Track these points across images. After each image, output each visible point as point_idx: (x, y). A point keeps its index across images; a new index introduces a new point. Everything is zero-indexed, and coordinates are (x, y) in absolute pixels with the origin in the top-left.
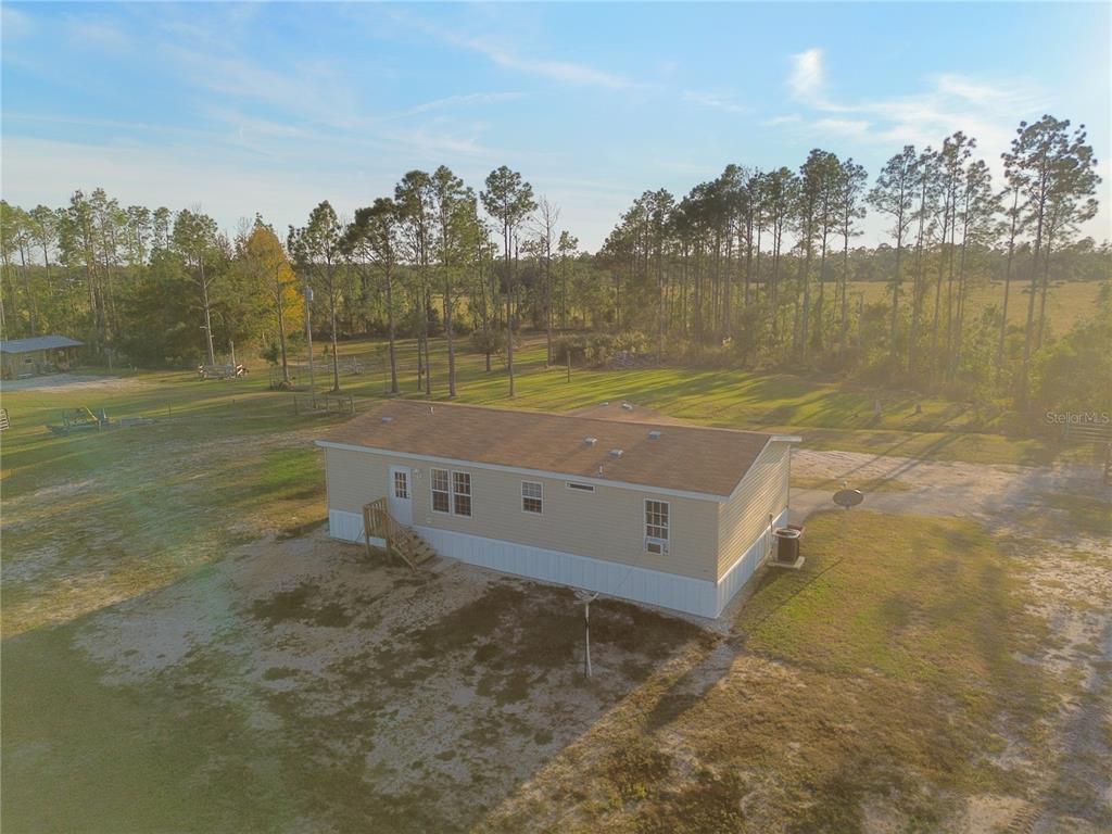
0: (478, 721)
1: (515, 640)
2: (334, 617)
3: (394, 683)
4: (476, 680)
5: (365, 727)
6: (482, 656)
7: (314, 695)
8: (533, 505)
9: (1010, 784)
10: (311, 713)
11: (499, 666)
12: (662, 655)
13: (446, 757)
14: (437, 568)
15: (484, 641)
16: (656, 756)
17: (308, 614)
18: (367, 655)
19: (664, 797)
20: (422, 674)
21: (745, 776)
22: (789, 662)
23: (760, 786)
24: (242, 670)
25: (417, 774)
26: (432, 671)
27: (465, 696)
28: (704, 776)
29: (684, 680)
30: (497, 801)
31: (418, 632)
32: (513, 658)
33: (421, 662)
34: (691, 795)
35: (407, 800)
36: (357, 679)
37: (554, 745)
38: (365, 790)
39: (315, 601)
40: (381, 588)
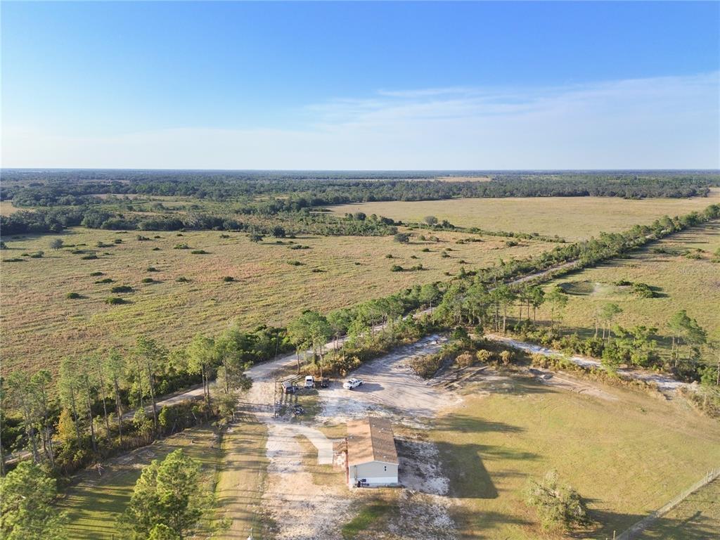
0: (424, 450)
1: (409, 452)
3: (425, 458)
4: (417, 452)
5: (433, 456)
7: (433, 463)
10: (436, 461)
11: (414, 451)
12: (402, 441)
15: (411, 454)
16: (418, 438)
17: (420, 472)
18: (423, 463)
23: (416, 433)
24: (435, 471)
25: (435, 450)
26: (420, 456)
27: (421, 452)
29: (405, 439)
30: (432, 445)
32: (412, 451)
33: (419, 458)
34: (421, 436)
35: (438, 450)
36: (427, 461)
37: (423, 444)
38: (440, 452)
39: (417, 472)
40: (409, 467)
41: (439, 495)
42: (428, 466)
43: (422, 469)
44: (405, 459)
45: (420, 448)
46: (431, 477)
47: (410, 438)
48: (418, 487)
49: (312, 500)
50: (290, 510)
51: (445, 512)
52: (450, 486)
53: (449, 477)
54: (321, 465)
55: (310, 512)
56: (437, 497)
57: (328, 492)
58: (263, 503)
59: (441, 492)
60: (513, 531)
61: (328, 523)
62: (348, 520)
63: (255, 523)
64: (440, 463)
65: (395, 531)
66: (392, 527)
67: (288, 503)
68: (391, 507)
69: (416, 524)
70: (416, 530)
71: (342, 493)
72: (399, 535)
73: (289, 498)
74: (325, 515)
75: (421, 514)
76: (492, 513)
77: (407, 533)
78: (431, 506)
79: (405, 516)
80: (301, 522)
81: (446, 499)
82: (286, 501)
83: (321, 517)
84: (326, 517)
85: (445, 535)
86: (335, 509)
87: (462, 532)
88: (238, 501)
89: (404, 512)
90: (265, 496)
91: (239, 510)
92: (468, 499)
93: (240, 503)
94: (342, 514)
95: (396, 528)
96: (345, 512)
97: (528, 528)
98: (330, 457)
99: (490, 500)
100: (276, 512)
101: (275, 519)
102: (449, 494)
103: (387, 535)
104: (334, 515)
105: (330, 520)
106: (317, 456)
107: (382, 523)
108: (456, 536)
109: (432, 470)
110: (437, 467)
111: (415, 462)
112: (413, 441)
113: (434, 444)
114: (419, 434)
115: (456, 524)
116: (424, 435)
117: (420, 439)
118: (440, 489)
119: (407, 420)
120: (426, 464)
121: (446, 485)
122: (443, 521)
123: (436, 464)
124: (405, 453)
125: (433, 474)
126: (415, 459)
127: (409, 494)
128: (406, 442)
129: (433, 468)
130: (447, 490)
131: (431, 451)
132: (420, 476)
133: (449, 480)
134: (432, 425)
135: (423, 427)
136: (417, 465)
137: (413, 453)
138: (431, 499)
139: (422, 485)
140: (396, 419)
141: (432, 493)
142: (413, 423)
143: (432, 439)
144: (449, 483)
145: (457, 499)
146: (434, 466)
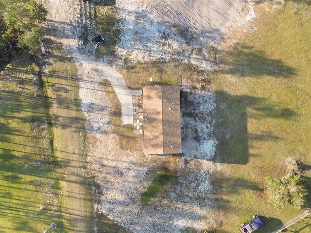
0: (204, 103)
1: (191, 108)
2: (196, 131)
3: (203, 115)
4: (198, 108)
5: (210, 113)
6: (195, 110)
7: (209, 121)
9: (189, 61)
10: (211, 119)
11: (196, 107)
12: (187, 92)
13: (210, 103)
14: (182, 126)
15: (193, 111)
16: (201, 87)
17: (197, 135)
18: (200, 121)
19: (205, 84)
20: (200, 114)
21: (200, 79)
22: (182, 81)
23: (201, 78)
24: (209, 131)
25: (213, 104)
26: (199, 113)
27: (201, 107)
28: (202, 82)
29: (190, 89)
30: (212, 96)
31: (195, 119)
32: (194, 106)
33: (199, 115)
34: (204, 82)
35: (215, 103)
36: (204, 119)
37: (204, 95)
38: (216, 106)
39: (195, 135)
40: (190, 130)
41: (207, 160)
42: (204, 126)
43: (199, 130)
44: (188, 119)
45: (201, 102)
46: (204, 139)
47: (195, 88)
48: (193, 153)
49: (120, 166)
50: (107, 175)
51: (208, 176)
52: (217, 149)
53: (217, 139)
54: (124, 126)
55: (120, 178)
56: (205, 162)
57: (131, 159)
58: (88, 166)
59: (209, 157)
60: (248, 196)
61: (132, 190)
62: (145, 188)
63: (87, 186)
64: (214, 122)
65: (174, 199)
66: (172, 195)
67: (105, 168)
68: (172, 176)
69: (188, 191)
70: (187, 196)
71: (141, 161)
72: (175, 201)
73: (105, 162)
74: (130, 182)
75: (192, 182)
76: (239, 178)
77: (181, 199)
78: (200, 171)
79: (181, 184)
80: (115, 187)
81: (211, 164)
82: (103, 166)
83: (127, 184)
84: (131, 185)
85: (204, 199)
86: (136, 177)
87: (215, 196)
88: (71, 165)
89: (181, 181)
90: (88, 159)
91: (74, 174)
92: (226, 164)
93: (74, 167)
94: (141, 182)
95: (175, 195)
96: (142, 179)
97: (258, 194)
98: (131, 116)
99: (241, 166)
100: (98, 176)
101: (98, 182)
102: (214, 159)
103: (168, 201)
104: (136, 183)
105: (133, 188)
106: (121, 113)
107: (166, 191)
108: (211, 200)
109: (206, 131)
110: (211, 126)
111: (195, 121)
112: (197, 92)
113: (214, 94)
114: (203, 80)
115: (213, 189)
116: (207, 81)
117: (203, 88)
118: (208, 153)
119: (196, 54)
120: (203, 122)
121: (214, 149)
122: (205, 186)
123: (211, 123)
124: (188, 111)
125: (206, 136)
126: (195, 118)
127: (186, 162)
128: (191, 93)
129: (207, 128)
130: (214, 154)
131: (209, 105)
132: (196, 141)
133: (217, 143)
134: (217, 63)
135: (208, 68)
136: (196, 126)
137: (194, 110)
138: (201, 164)
139: (197, 150)
140: (187, 54)
141: (203, 158)
142: (201, 59)
143: (213, 87)
144: (216, 146)
145: (218, 164)
146: (209, 125)
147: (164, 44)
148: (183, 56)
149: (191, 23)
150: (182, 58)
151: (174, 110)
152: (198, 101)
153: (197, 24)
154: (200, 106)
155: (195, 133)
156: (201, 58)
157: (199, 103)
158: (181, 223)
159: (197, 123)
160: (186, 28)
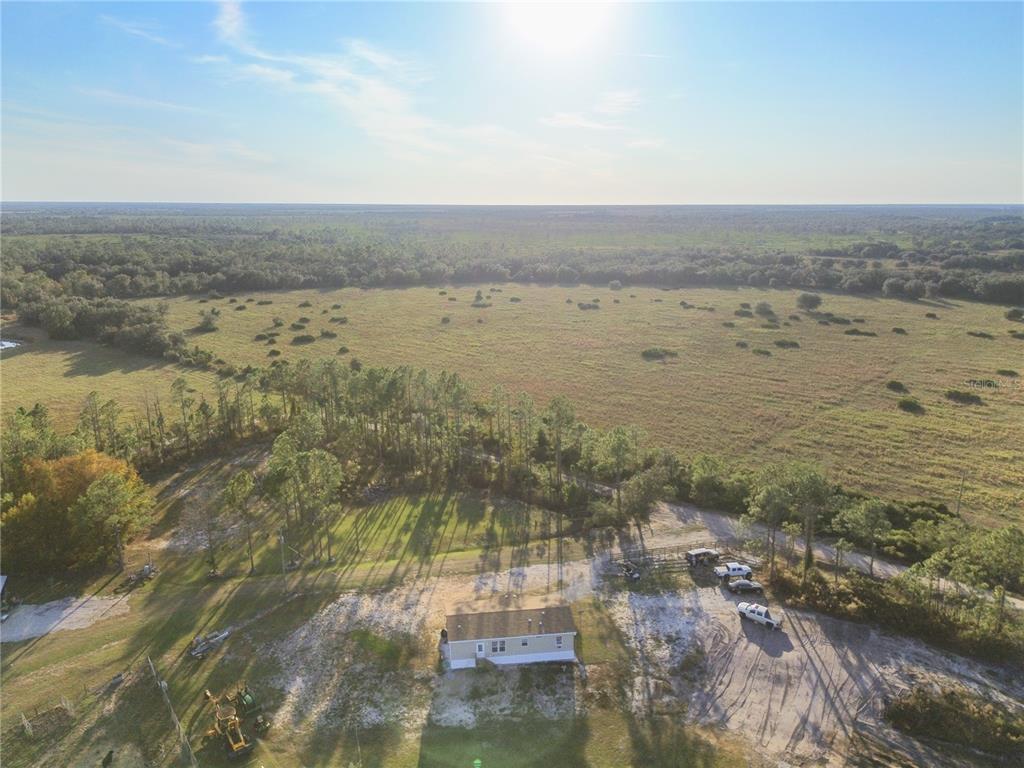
0: (554, 701)
1: (540, 681)
2: (492, 693)
3: (529, 701)
4: (543, 693)
5: (536, 712)
7: (516, 711)
8: (525, 644)
9: (638, 674)
10: (521, 714)
11: (544, 688)
12: (572, 671)
13: (557, 710)
15: (534, 684)
16: (590, 693)
18: (514, 698)
19: (597, 700)
20: (532, 696)
22: (594, 664)
23: (608, 691)
24: (493, 713)
25: (557, 715)
27: (545, 698)
28: (599, 694)
29: (580, 676)
30: (574, 713)
31: (517, 688)
32: (544, 685)
33: (528, 694)
35: (561, 719)
36: (520, 704)
37: (572, 699)
38: (552, 721)
39: (482, 690)
40: (494, 680)
41: (429, 714)
42: (505, 705)
43: (494, 697)
44: (517, 676)
45: (557, 696)
46: (476, 707)
47: (584, 683)
48: (445, 690)
49: (420, 606)
50: (405, 596)
51: (392, 719)
52: (454, 729)
53: (477, 728)
55: (398, 608)
56: (425, 712)
58: (422, 579)
59: (434, 718)
61: (375, 620)
62: (378, 633)
63: (387, 580)
64: (515, 719)
65: (352, 670)
66: (360, 667)
67: (417, 593)
68: (397, 663)
70: (354, 688)
72: (346, 673)
73: (427, 593)
74: (391, 617)
75: (383, 692)
77: (348, 680)
78: (404, 706)
79: (380, 677)
80: (383, 605)
81: (421, 721)
82: (421, 592)
83: (388, 615)
84: (385, 618)
85: (342, 716)
86: (400, 622)
87: (345, 736)
88: (424, 566)
89: (386, 675)
91: (409, 569)
92: (418, 746)
93: (421, 568)
94: (390, 628)
95: (358, 670)
96: (394, 629)
100: (404, 589)
101: (395, 590)
102: (431, 725)
103: (348, 663)
104: (388, 623)
105: (380, 621)
107: (368, 658)
108: (339, 728)
109: (495, 709)
110: (505, 715)
111: (513, 689)
112: (576, 687)
113: (580, 715)
114: (604, 696)
115: (363, 729)
116: (604, 702)
117: (589, 697)
118: (444, 715)
119: (656, 684)
120: (512, 702)
121: (455, 724)
122: (370, 716)
123: (512, 715)
124: (532, 676)
125: (483, 709)
126: (520, 688)
127: (425, 681)
128: (572, 678)
129: (501, 710)
130: (444, 725)
131: (554, 709)
132: (472, 693)
133: (471, 727)
134: (651, 716)
135: (634, 704)
136: (504, 691)
137: (538, 687)
138: (420, 705)
139: (450, 695)
140: (651, 670)
141: (434, 707)
142: (649, 691)
143: (595, 713)
144: (461, 728)
145: (419, 735)
146: (506, 712)
147: (657, 639)
148: (644, 664)
149: (721, 677)
150: (641, 665)
151: (529, 627)
152: (558, 691)
153: (722, 687)
154: (548, 695)
155: (489, 690)
156: (652, 691)
157: (554, 693)
158: (296, 688)
159: (511, 693)
160: (705, 671)
